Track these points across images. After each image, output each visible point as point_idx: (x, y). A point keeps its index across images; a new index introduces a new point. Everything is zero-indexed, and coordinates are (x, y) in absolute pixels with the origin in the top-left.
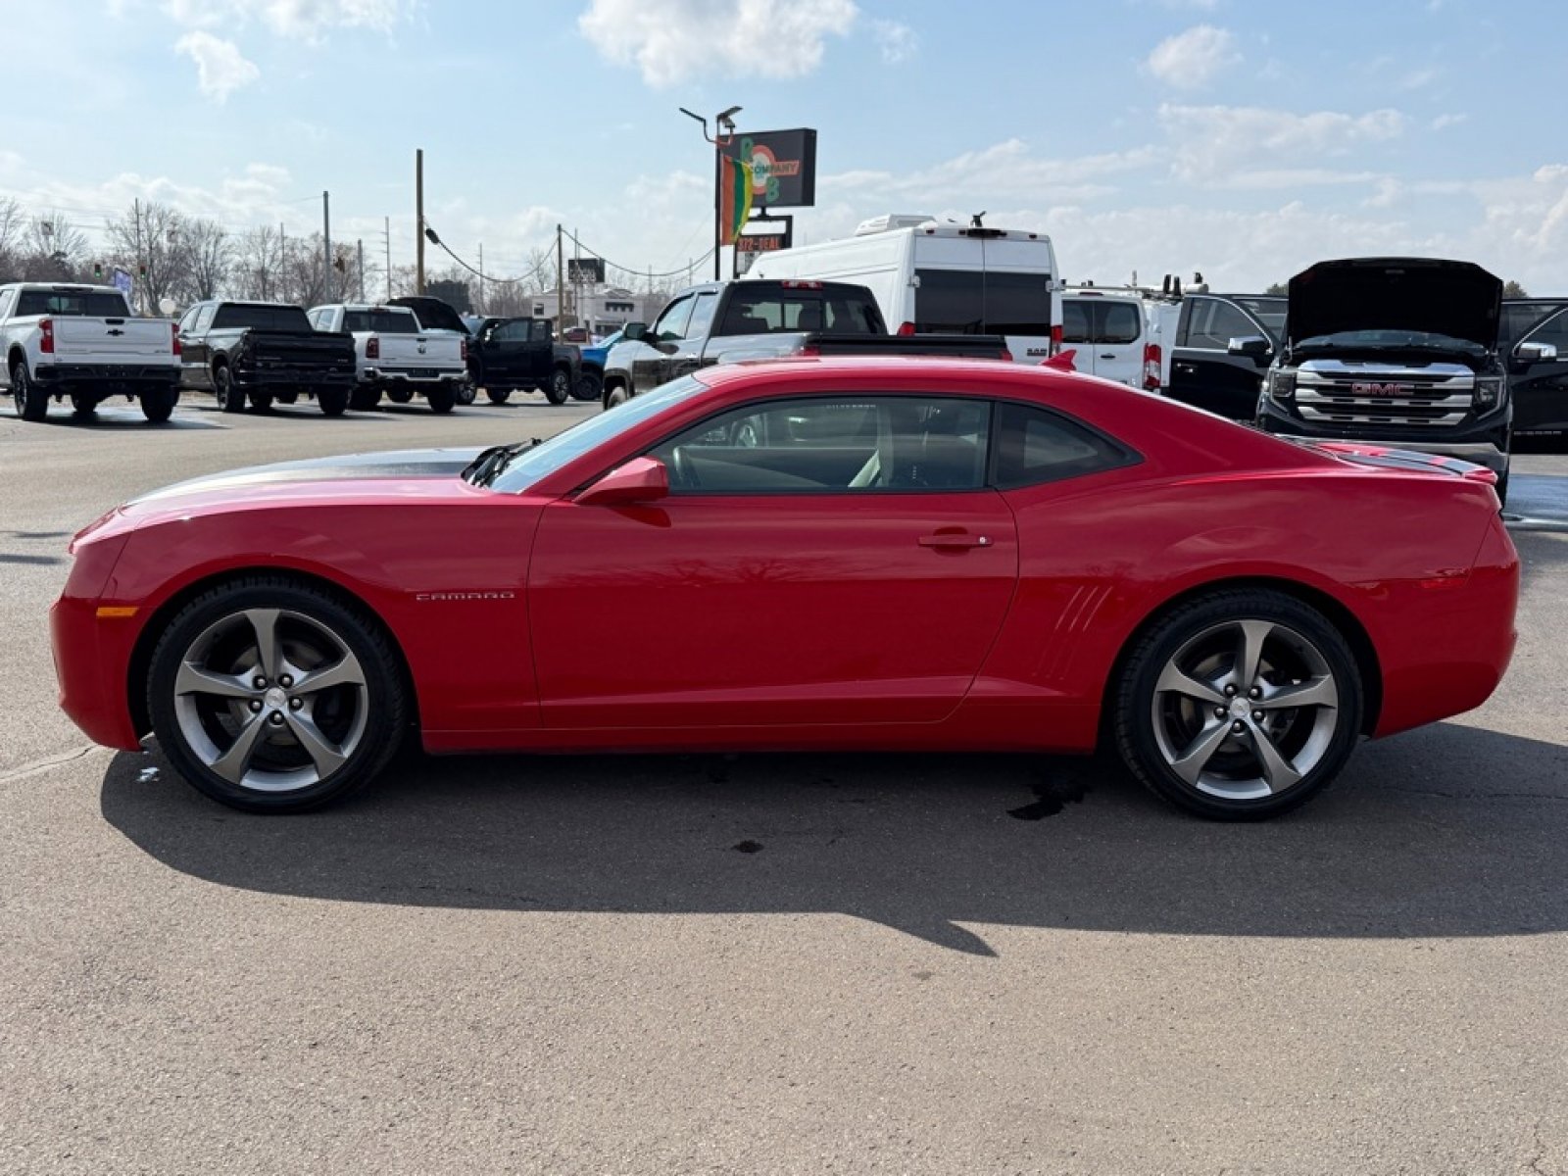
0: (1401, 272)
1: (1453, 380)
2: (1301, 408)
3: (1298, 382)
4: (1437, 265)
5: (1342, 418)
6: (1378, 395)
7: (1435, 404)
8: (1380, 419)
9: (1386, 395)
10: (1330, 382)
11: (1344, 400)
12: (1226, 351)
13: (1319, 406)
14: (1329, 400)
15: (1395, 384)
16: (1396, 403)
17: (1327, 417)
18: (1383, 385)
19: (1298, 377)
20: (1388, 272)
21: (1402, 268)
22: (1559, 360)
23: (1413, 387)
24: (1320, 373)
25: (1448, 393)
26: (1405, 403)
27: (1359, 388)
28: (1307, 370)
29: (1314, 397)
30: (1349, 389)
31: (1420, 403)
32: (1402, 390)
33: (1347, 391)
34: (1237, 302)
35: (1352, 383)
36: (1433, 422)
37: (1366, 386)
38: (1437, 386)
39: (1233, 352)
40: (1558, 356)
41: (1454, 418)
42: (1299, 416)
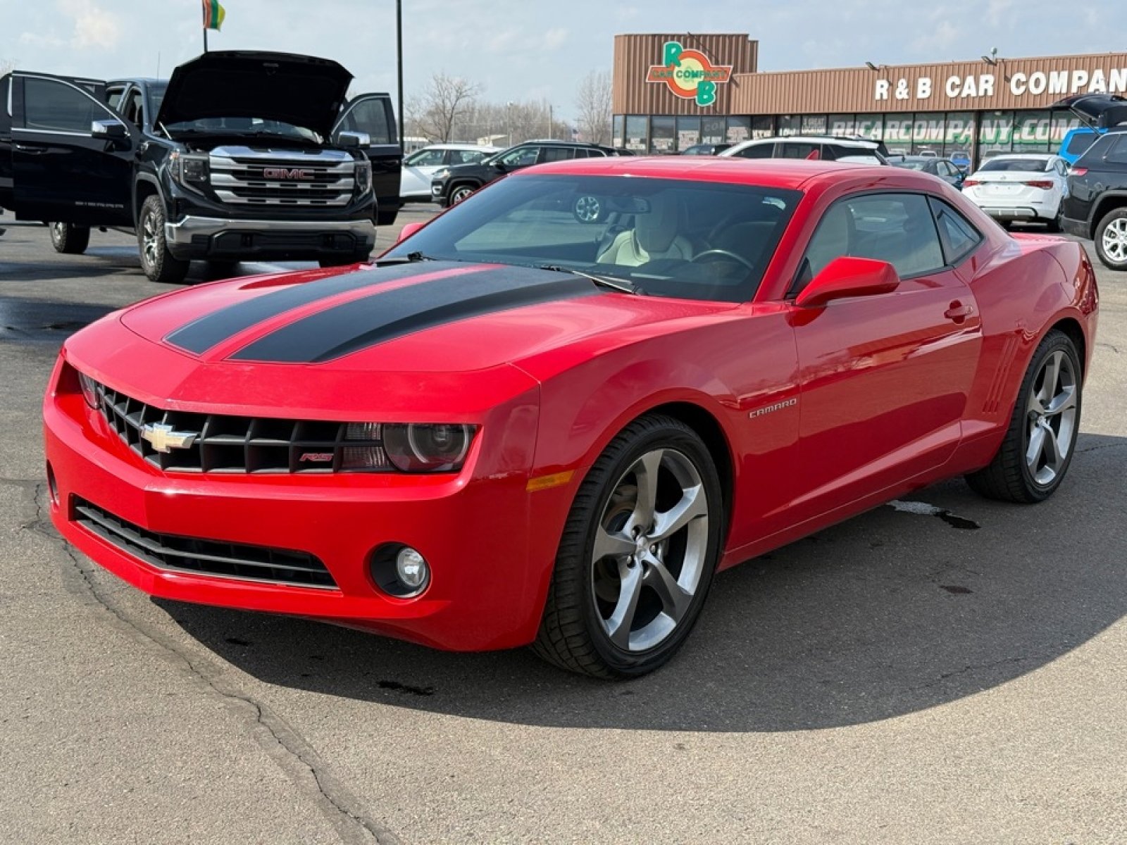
0: (277, 65)
1: (342, 165)
2: (218, 192)
3: (212, 166)
4: (306, 61)
5: (256, 200)
6: (286, 180)
7: (330, 187)
8: (288, 201)
9: (293, 180)
10: (244, 167)
11: (256, 184)
12: (90, 135)
13: (234, 189)
14: (244, 184)
15: (299, 169)
16: (301, 186)
17: (244, 200)
18: (290, 170)
19: (211, 161)
20: (265, 64)
21: (276, 62)
22: (372, 146)
23: (313, 171)
24: (234, 159)
25: (337, 177)
26: (307, 186)
27: (270, 173)
28: (220, 156)
29: (230, 181)
30: (261, 173)
31: (319, 186)
32: (306, 174)
33: (258, 176)
34: (81, 86)
35: (263, 168)
36: (330, 203)
37: (275, 171)
38: (330, 170)
39: (97, 136)
40: (372, 142)
41: (343, 199)
42: (217, 199)
